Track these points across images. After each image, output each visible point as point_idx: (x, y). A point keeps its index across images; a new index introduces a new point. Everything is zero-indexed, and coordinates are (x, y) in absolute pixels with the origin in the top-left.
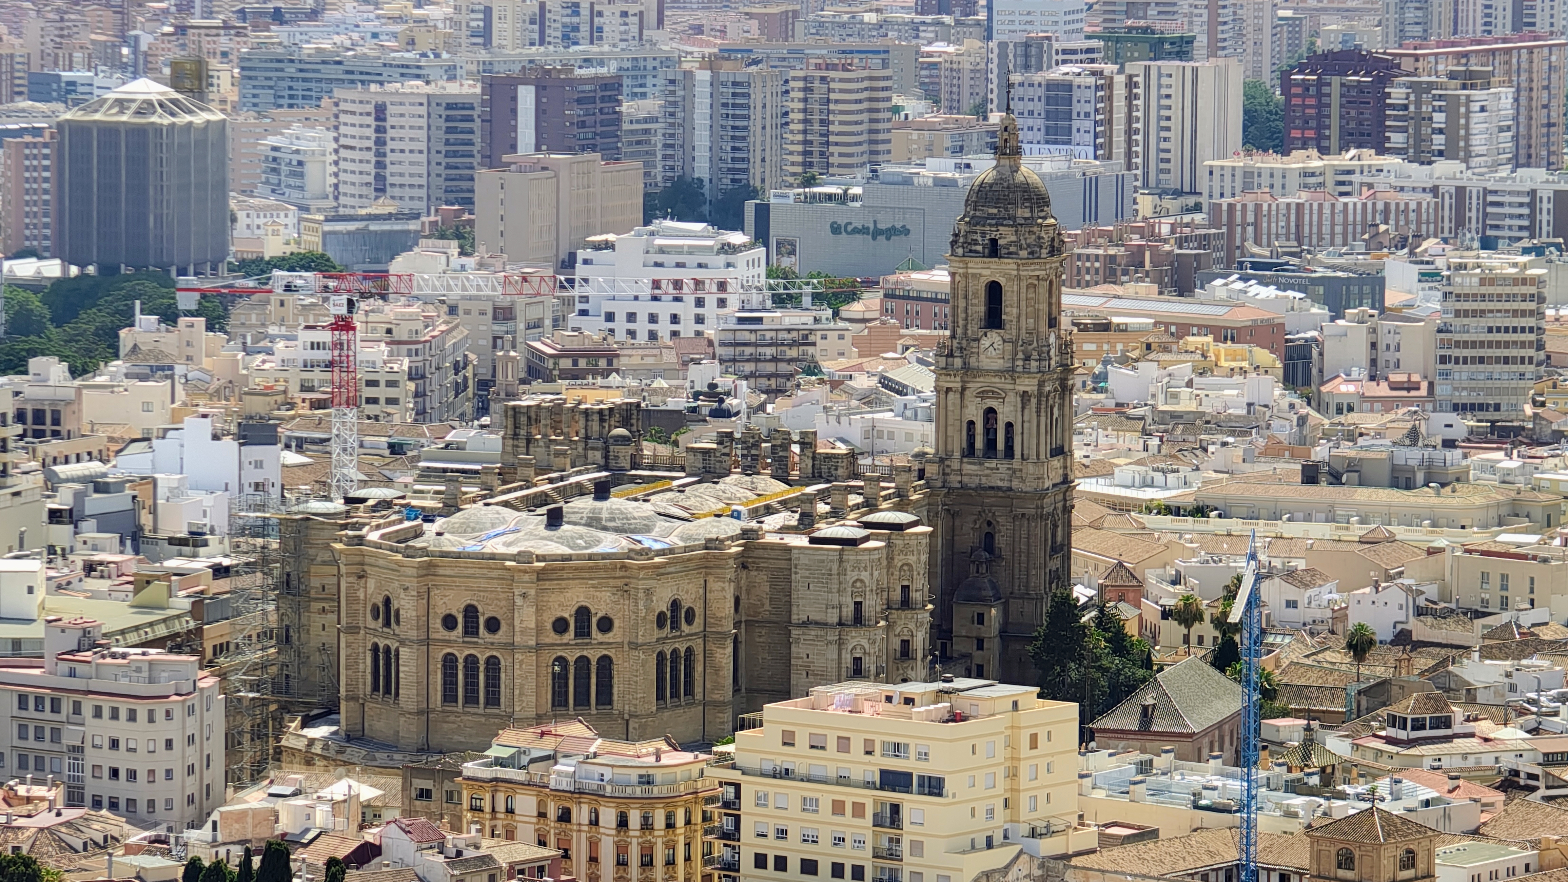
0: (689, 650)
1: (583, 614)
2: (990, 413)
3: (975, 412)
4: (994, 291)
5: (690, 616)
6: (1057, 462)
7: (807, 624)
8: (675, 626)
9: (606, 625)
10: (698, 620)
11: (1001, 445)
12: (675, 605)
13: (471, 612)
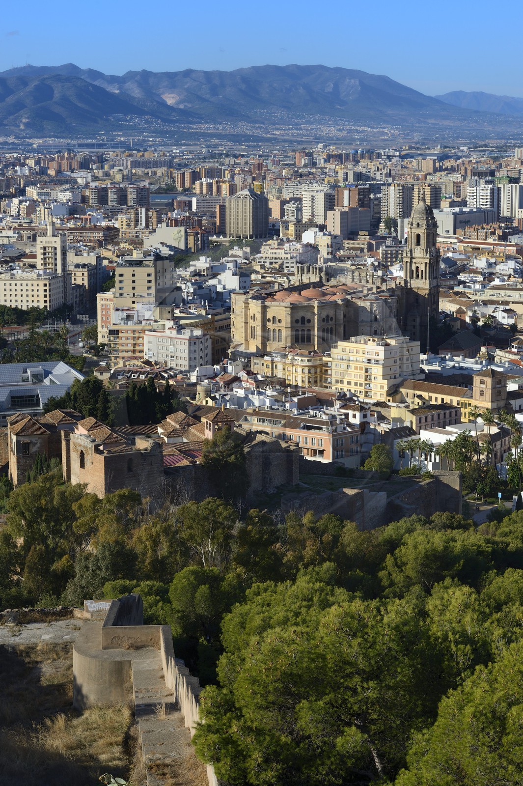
0: (331, 328)
1: (303, 318)
2: (417, 268)
3: (414, 268)
4: (418, 236)
5: (332, 319)
6: (435, 280)
7: (362, 321)
8: (328, 321)
9: (309, 321)
10: (334, 320)
11: (420, 276)
12: (328, 316)
13: (274, 317)
